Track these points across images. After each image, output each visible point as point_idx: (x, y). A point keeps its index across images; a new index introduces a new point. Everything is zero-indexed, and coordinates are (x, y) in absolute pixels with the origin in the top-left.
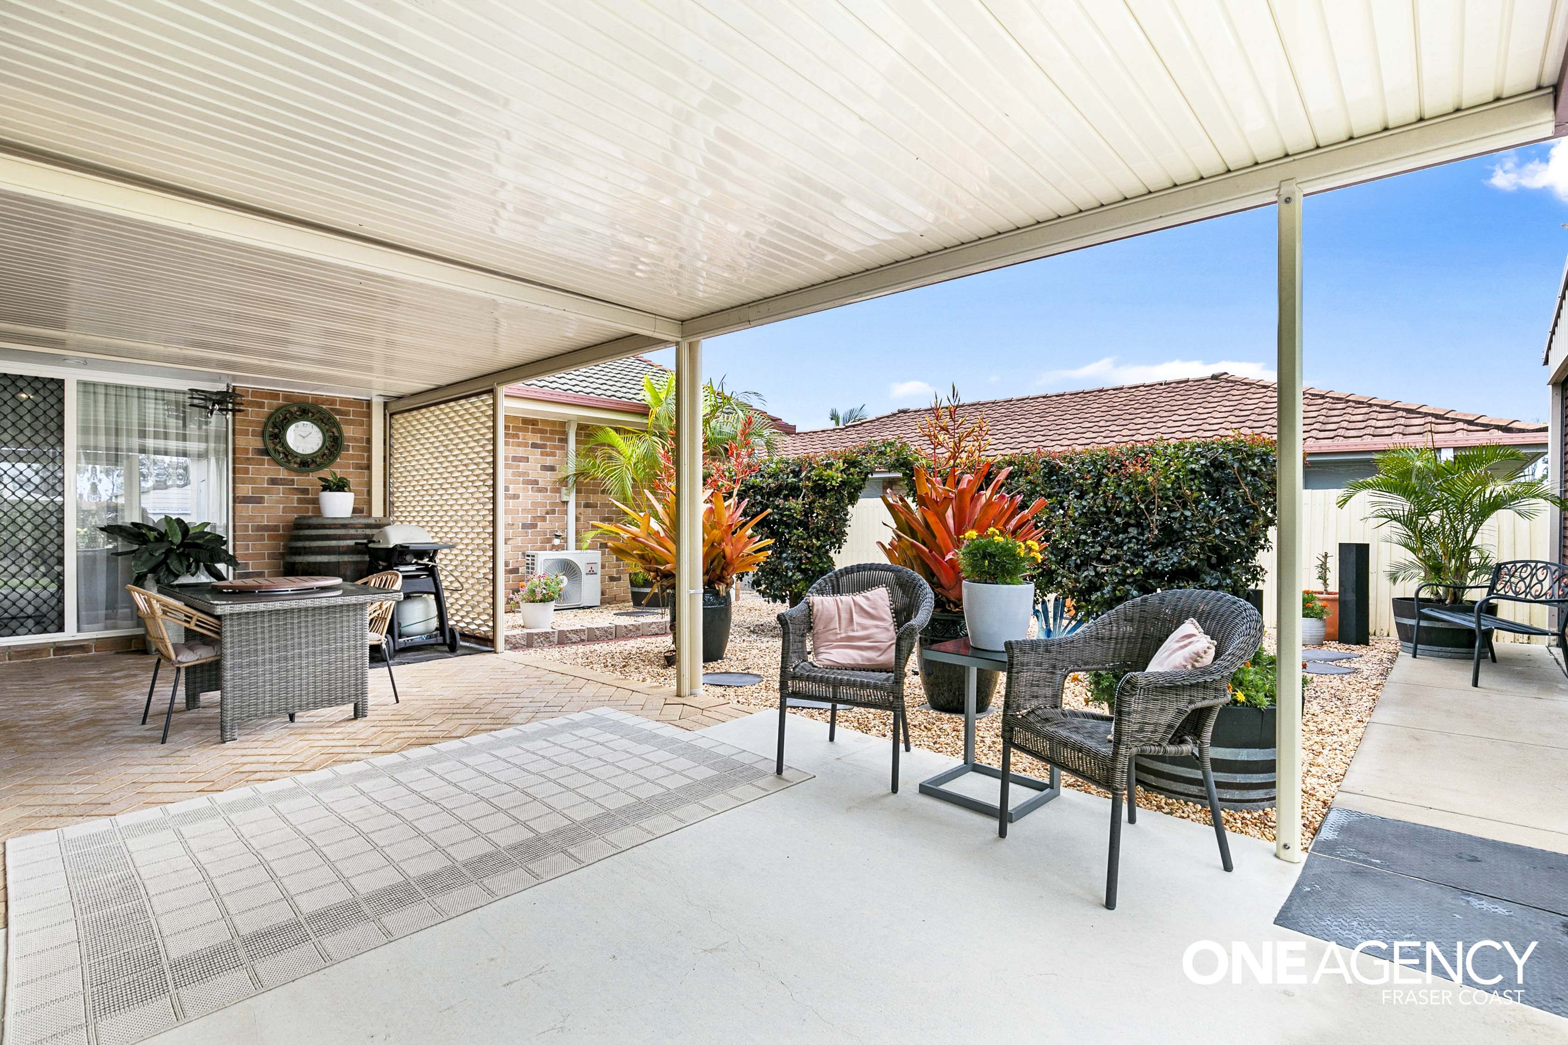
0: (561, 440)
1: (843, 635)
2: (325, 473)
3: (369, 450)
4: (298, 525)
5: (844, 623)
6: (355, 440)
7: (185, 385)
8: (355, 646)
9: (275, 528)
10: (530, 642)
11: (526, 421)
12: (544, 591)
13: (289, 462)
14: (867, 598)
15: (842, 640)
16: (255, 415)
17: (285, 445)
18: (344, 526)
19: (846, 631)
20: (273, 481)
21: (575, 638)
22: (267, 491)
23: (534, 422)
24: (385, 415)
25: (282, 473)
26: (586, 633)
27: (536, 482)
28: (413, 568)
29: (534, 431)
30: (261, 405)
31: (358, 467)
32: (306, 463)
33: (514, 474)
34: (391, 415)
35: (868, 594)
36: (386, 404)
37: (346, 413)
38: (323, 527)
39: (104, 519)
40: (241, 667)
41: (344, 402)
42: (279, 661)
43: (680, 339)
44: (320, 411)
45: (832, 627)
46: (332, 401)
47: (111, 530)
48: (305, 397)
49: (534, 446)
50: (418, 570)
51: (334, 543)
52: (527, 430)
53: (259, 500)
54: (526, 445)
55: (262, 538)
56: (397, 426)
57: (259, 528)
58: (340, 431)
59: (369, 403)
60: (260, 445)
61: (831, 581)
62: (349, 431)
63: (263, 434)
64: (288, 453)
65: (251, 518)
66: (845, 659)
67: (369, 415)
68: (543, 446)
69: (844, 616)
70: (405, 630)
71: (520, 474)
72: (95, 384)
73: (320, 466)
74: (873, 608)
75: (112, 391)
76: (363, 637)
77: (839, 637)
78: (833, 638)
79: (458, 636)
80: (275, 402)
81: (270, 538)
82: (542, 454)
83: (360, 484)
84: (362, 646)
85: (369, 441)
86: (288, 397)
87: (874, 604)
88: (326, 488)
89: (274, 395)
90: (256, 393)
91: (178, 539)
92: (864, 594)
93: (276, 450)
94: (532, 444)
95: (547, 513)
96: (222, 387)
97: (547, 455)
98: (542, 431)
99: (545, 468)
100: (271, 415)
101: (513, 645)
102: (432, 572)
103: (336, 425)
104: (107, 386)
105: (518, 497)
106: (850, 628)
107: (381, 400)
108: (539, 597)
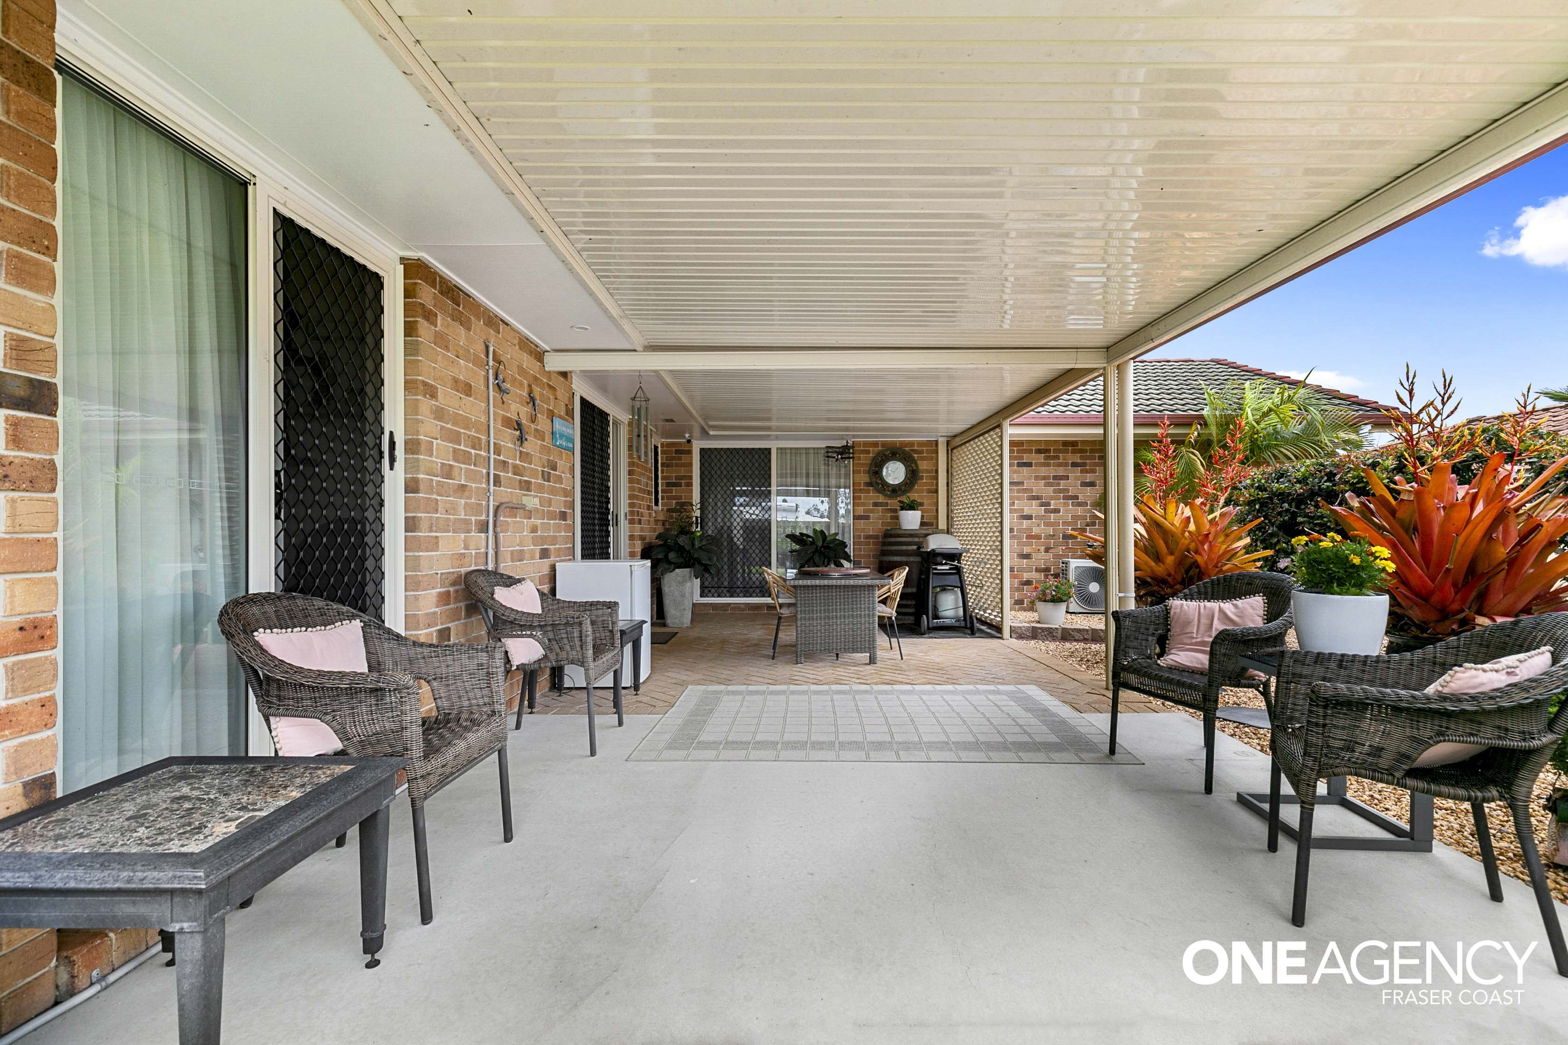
0: (1101, 458)
1: (1198, 640)
2: (904, 499)
3: (936, 478)
4: (887, 535)
5: (1202, 628)
6: (927, 471)
7: (823, 444)
8: (869, 615)
9: (876, 537)
10: (1034, 634)
11: (1066, 443)
12: (1054, 593)
13: (885, 490)
14: (1236, 606)
15: (1196, 644)
16: (865, 459)
17: (882, 479)
18: (911, 536)
19: (1203, 637)
20: (876, 504)
21: (1078, 636)
22: (872, 511)
23: (1074, 444)
24: (948, 450)
25: (881, 499)
26: (1090, 632)
27: (1077, 497)
28: (947, 567)
29: (1073, 452)
30: (868, 452)
31: (930, 491)
32: (895, 491)
33: (1055, 491)
34: (952, 450)
35: (1239, 602)
36: (948, 443)
37: (921, 452)
38: (899, 536)
39: (789, 531)
40: (805, 620)
41: (921, 444)
42: (825, 619)
43: (1105, 365)
44: (904, 452)
45: (1188, 630)
46: (911, 444)
47: (792, 537)
48: (894, 443)
49: (1074, 465)
50: (950, 569)
51: (904, 548)
52: (1067, 452)
53: (867, 518)
54: (1066, 465)
55: (868, 544)
56: (955, 458)
57: (867, 537)
58: (917, 466)
59: (937, 442)
60: (867, 480)
61: (1205, 587)
62: (923, 465)
63: (869, 472)
64: (884, 484)
65: (863, 530)
66: (1192, 662)
67: (936, 452)
68: (1084, 464)
69: (1204, 621)
70: (941, 614)
71: (1060, 491)
72: (785, 449)
73: (904, 492)
74: (1239, 616)
75: (793, 451)
76: (874, 609)
77: (1194, 641)
78: (1189, 642)
79: (975, 621)
80: (876, 449)
81: (874, 544)
82: (1082, 472)
83: (931, 505)
84: (873, 615)
85: (937, 471)
86: (884, 444)
87: (1242, 612)
88: (903, 509)
89: (875, 444)
90: (866, 444)
91: (820, 544)
92: (1235, 602)
93: (876, 483)
94: (1072, 463)
95: (1088, 525)
96: (844, 443)
97: (1087, 472)
98: (1082, 451)
99: (1084, 484)
100: (874, 458)
101: (1018, 634)
102: (958, 571)
103: (914, 461)
104: (791, 449)
105: (1059, 512)
106: (1207, 634)
107: (945, 439)
108: (1049, 597)
